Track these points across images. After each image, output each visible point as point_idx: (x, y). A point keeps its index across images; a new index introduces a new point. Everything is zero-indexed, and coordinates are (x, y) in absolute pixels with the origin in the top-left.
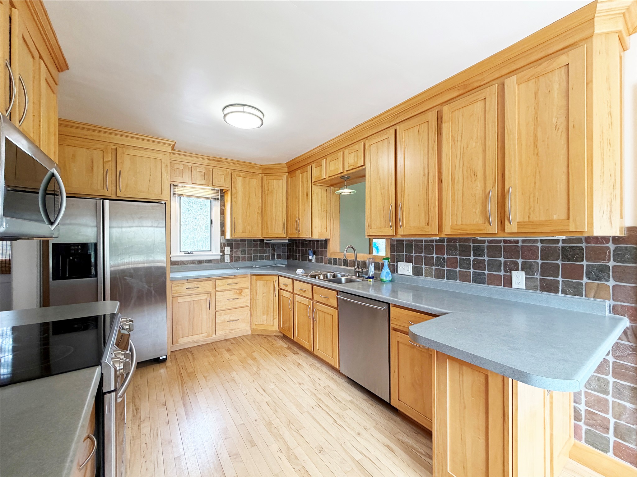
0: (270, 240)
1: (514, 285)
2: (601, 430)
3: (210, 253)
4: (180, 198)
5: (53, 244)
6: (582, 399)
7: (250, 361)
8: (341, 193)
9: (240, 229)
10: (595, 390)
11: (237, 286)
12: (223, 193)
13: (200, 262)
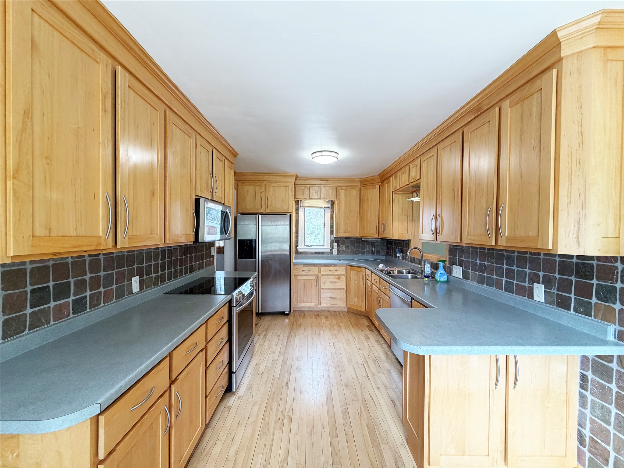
0: (367, 239)
1: (535, 298)
2: (601, 460)
3: (323, 247)
4: (305, 208)
5: (238, 240)
6: (587, 425)
7: (336, 328)
8: (412, 201)
9: (342, 230)
10: (598, 418)
11: (336, 273)
12: (332, 203)
13: (316, 253)
